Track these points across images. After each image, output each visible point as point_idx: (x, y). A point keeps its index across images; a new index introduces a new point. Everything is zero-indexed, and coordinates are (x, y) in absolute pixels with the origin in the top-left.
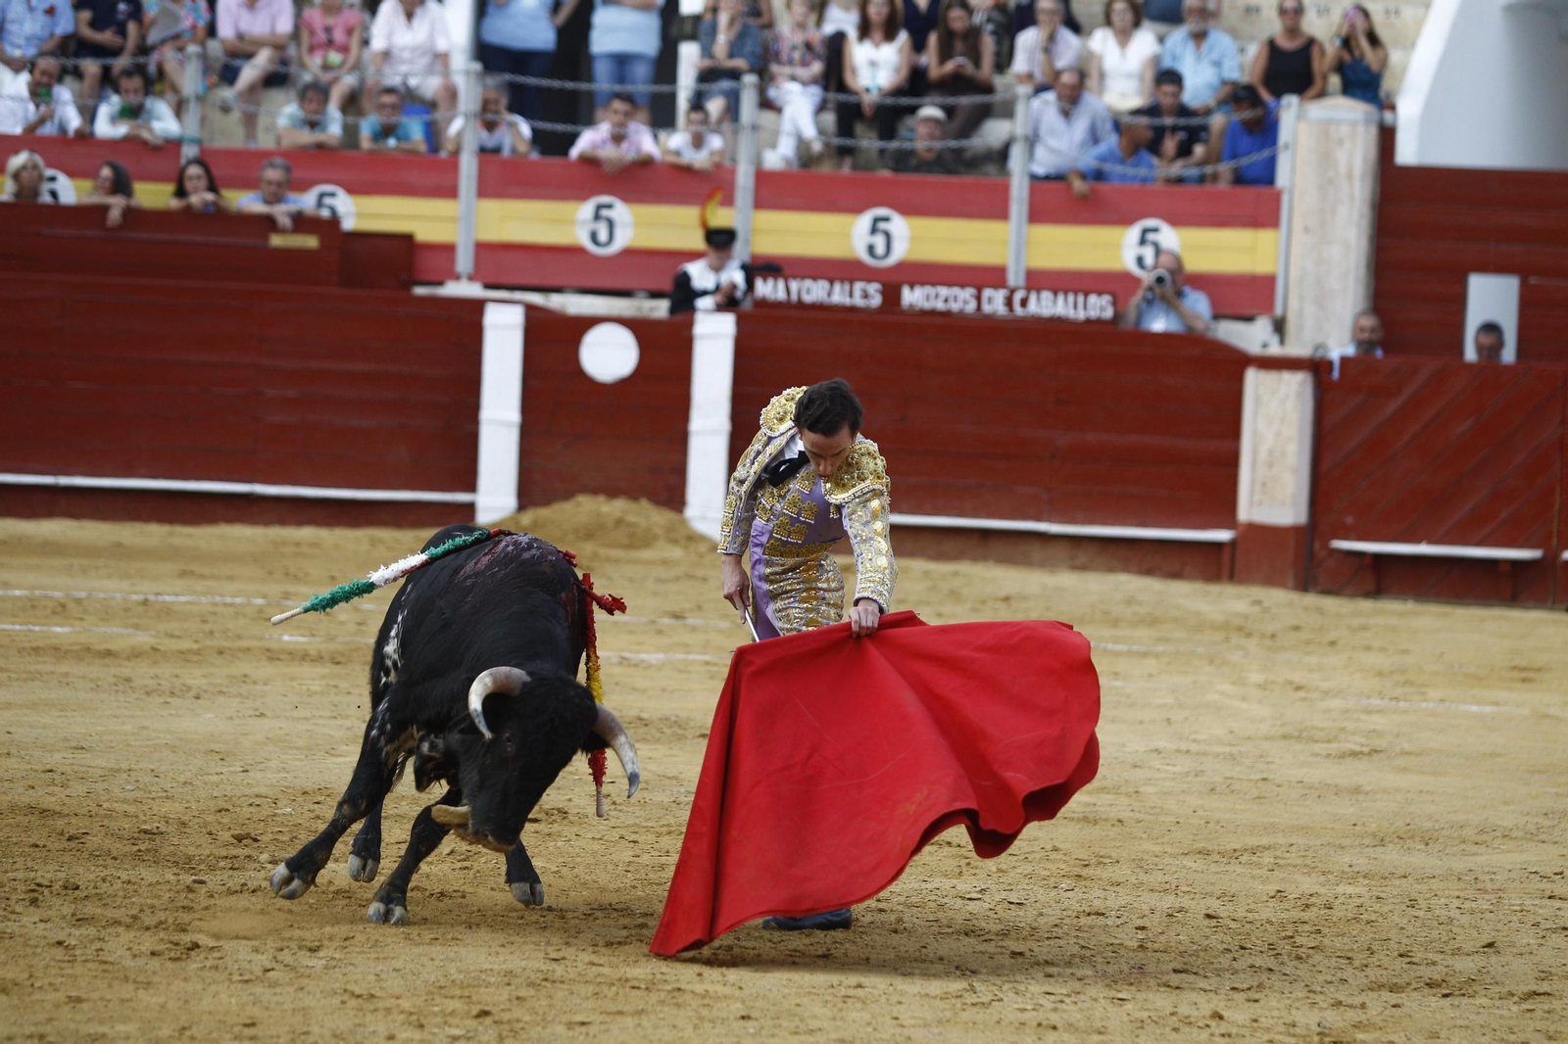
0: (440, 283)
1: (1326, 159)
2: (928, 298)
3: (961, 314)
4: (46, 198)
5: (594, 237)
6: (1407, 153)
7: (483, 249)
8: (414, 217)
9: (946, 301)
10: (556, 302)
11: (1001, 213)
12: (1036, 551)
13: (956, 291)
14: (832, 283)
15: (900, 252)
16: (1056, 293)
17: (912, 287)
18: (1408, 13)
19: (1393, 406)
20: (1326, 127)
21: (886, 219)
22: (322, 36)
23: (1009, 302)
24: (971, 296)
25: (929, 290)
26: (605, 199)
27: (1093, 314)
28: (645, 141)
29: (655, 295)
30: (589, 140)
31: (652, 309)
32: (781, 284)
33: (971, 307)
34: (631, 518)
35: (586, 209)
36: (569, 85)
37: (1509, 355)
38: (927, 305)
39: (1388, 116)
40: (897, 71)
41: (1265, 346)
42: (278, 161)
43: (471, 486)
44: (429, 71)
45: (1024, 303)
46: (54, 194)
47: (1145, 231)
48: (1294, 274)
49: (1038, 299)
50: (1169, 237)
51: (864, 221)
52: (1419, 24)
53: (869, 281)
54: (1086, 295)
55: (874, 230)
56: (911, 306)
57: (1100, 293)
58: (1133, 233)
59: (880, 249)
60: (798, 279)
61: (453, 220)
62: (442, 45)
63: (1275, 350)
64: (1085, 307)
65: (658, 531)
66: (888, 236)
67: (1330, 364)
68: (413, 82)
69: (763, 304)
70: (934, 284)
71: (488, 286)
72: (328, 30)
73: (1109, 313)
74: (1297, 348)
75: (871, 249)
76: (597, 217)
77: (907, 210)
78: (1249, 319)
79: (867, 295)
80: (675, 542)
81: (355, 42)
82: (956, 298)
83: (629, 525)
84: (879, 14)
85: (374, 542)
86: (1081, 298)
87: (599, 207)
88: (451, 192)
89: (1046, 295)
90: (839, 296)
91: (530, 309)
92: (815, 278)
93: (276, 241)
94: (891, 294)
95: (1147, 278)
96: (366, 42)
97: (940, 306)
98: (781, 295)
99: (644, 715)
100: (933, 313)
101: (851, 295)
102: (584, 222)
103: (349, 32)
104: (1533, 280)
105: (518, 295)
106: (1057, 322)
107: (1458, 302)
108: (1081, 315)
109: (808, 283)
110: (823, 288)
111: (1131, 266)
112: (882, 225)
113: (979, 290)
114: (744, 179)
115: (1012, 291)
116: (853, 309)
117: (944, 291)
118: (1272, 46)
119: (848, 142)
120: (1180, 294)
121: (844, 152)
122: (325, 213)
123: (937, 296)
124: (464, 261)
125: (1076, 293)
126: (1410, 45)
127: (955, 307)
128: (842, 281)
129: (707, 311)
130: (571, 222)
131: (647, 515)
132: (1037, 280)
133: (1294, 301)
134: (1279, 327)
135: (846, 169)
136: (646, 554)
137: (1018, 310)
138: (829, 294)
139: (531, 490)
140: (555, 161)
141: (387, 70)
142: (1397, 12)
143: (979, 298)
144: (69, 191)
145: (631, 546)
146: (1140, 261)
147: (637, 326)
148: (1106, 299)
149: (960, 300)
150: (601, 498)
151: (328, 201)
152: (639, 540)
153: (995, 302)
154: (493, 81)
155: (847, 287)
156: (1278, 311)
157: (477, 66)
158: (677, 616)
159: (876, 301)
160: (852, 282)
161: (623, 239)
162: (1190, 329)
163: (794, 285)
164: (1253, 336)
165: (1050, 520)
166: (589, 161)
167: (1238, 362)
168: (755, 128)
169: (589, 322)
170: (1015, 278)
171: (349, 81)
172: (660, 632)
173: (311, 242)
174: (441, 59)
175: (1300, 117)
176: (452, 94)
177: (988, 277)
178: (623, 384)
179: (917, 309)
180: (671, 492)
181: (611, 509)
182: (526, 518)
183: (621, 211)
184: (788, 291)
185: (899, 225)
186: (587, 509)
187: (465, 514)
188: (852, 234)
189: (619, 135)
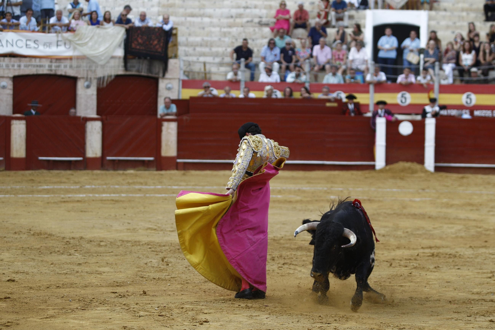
0: (366, 113)
2: (480, 113)
3: (488, 117)
4: (274, 96)
9: (485, 114)
13: (487, 111)
15: (474, 102)
17: (476, 111)
21: (470, 95)
22: (337, 57)
24: (491, 112)
25: (481, 111)
26: (404, 92)
28: (412, 79)
29: (417, 114)
30: (401, 79)
33: (491, 115)
35: (399, 95)
36: (395, 66)
38: (480, 115)
40: (473, 60)
42: (326, 86)
43: (374, 160)
44: (363, 64)
46: (276, 95)
51: (464, 96)
55: (467, 98)
56: (476, 115)
61: (368, 98)
62: (366, 58)
65: (419, 170)
66: (471, 99)
68: (360, 67)
69: (442, 116)
72: (339, 55)
75: (467, 102)
76: (402, 96)
77: (475, 92)
80: (422, 172)
81: (345, 58)
83: (412, 168)
84: (467, 47)
85: (352, 174)
87: (403, 94)
88: (367, 92)
92: (454, 109)
93: (328, 104)
96: (347, 58)
97: (483, 115)
99: (416, 213)
100: (482, 117)
102: (399, 98)
103: (343, 55)
109: (452, 110)
112: (469, 97)
113: (493, 111)
114: (436, 87)
117: (484, 111)
122: (339, 98)
123: (482, 113)
124: (371, 108)
127: (487, 115)
129: (429, 117)
130: (396, 98)
131: (416, 166)
136: (416, 175)
139: (389, 160)
140: (393, 84)
141: (353, 64)
144: (279, 94)
145: (412, 173)
147: (413, 122)
149: (488, 113)
150: (405, 162)
151: (340, 95)
152: (414, 172)
154: (377, 65)
157: (373, 62)
158: (423, 189)
161: (409, 101)
163: (449, 111)
166: (401, 84)
168: (439, 75)
169: (401, 121)
171: (344, 67)
172: (419, 193)
173: (335, 105)
174: (365, 62)
176: (368, 69)
178: (409, 136)
179: (478, 116)
180: (421, 160)
181: (407, 165)
182: (388, 167)
183: (408, 95)
184: (447, 112)
185: (473, 97)
186: (401, 165)
187: (373, 167)
188: (462, 99)
189: (407, 77)
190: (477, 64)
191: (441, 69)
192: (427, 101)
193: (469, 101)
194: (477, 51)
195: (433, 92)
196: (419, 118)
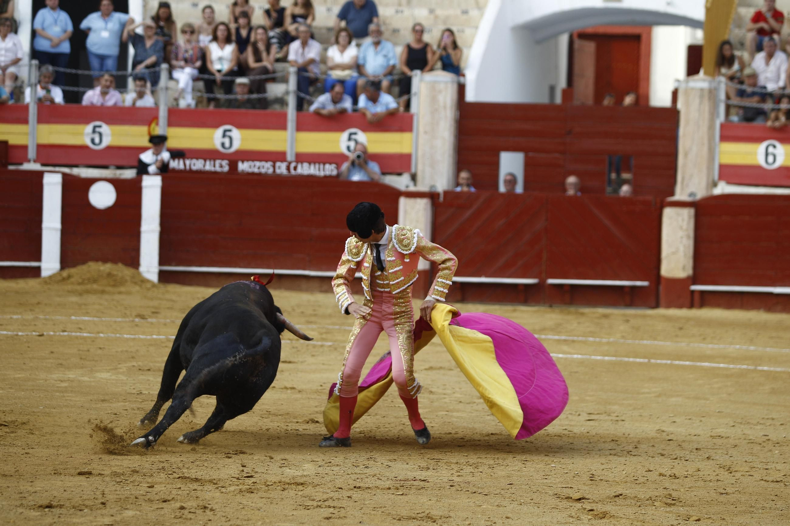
0: (21, 164)
1: (433, 99)
2: (250, 167)
3: (266, 174)
5: (93, 141)
6: (471, 96)
7: (41, 147)
8: (9, 133)
9: (259, 168)
10: (76, 171)
11: (283, 127)
12: (304, 284)
13: (263, 163)
14: (205, 161)
15: (236, 146)
16: (310, 163)
17: (243, 162)
18: (468, 31)
19: (468, 213)
20: (433, 86)
21: (230, 131)
23: (288, 168)
24: (271, 165)
25: (251, 163)
26: (98, 123)
27: (328, 173)
31: (120, 174)
32: (181, 162)
33: (271, 171)
34: (115, 273)
35: (89, 128)
37: (519, 189)
38: (250, 170)
39: (462, 79)
41: (407, 187)
43: (38, 258)
45: (295, 168)
47: (351, 134)
48: (420, 153)
49: (302, 167)
50: (362, 137)
51: (219, 132)
52: (473, 36)
53: (223, 159)
54: (324, 164)
55: (224, 136)
56: (243, 171)
57: (330, 163)
58: (345, 135)
59: (227, 144)
60: (190, 159)
61: (26, 134)
63: (412, 188)
64: (324, 170)
65: (128, 278)
66: (231, 138)
67: (438, 195)
69: (174, 171)
70: (253, 161)
71: (43, 165)
73: (335, 173)
74: (422, 187)
75: (223, 145)
76: (94, 132)
77: (239, 126)
78: (400, 174)
79: (222, 166)
80: (136, 283)
82: (263, 167)
83: (114, 275)
84: (223, 35)
86: (322, 166)
87: (95, 127)
88: (25, 121)
89: (306, 165)
90: (209, 167)
91: (65, 175)
92: (197, 159)
94: (233, 165)
95: (352, 156)
97: (256, 170)
98: (182, 166)
100: (253, 174)
101: (214, 166)
102: (88, 134)
104: (531, 154)
105: (57, 169)
106: (311, 177)
107: (496, 165)
108: (322, 174)
109: (194, 161)
110: (201, 163)
111: (344, 150)
112: (228, 133)
113: (274, 163)
114: (163, 113)
115: (290, 163)
116: (215, 173)
117: (258, 164)
118: (409, 48)
119: (211, 96)
120: (366, 162)
121: (210, 100)
123: (255, 166)
124: (32, 153)
125: (319, 163)
126: (470, 47)
127: (263, 171)
128: (210, 160)
129: (151, 174)
130: (82, 134)
131: (122, 271)
132: (301, 158)
133: (420, 166)
134: (414, 178)
135: (211, 107)
136: (122, 289)
137: (293, 172)
138: (204, 166)
139: (66, 260)
140: (73, 106)
142: (463, 31)
143: (274, 167)
145: (114, 286)
146: (348, 148)
147: (114, 182)
148: (333, 166)
149: (266, 167)
150: (100, 263)
152: (116, 282)
153: (281, 169)
155: (212, 162)
156: (413, 170)
158: (144, 317)
159: (226, 169)
160: (214, 160)
161: (106, 142)
162: (372, 179)
163: (188, 162)
164: (401, 182)
165: (310, 269)
167: (396, 195)
168: (167, 89)
169: (92, 181)
170: (290, 157)
175: (421, 80)
177: (280, 156)
178: (109, 210)
179: (245, 172)
180: (133, 260)
181: (107, 267)
182: (65, 273)
183: (105, 129)
184: (185, 165)
185: (236, 133)
186: (94, 267)
187: (36, 272)
188: (214, 138)
189: (104, 94)
190: (241, 69)
191: (171, 77)
192: (144, 142)
193: (227, 141)
194: (242, 44)
195: (157, 124)
196: (129, 174)
